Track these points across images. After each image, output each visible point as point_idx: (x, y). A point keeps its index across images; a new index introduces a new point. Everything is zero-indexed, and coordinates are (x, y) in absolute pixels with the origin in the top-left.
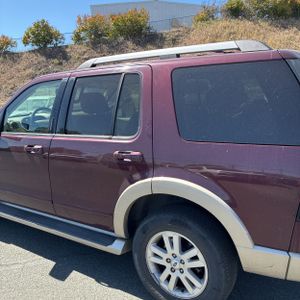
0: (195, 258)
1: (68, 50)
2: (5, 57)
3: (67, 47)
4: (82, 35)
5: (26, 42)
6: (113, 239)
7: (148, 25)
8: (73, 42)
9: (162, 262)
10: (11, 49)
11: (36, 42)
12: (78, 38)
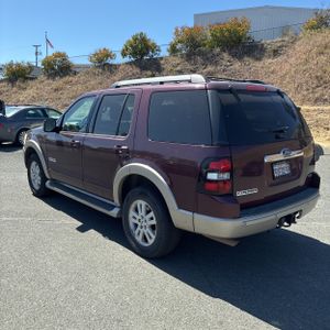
0: (152, 219)
1: (162, 62)
2: (104, 69)
3: (162, 58)
4: (179, 46)
5: (124, 55)
6: (114, 207)
7: (248, 35)
8: (167, 54)
9: (137, 222)
10: (110, 61)
11: (134, 54)
12: (173, 50)
